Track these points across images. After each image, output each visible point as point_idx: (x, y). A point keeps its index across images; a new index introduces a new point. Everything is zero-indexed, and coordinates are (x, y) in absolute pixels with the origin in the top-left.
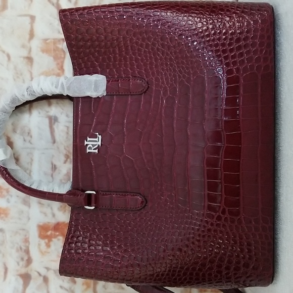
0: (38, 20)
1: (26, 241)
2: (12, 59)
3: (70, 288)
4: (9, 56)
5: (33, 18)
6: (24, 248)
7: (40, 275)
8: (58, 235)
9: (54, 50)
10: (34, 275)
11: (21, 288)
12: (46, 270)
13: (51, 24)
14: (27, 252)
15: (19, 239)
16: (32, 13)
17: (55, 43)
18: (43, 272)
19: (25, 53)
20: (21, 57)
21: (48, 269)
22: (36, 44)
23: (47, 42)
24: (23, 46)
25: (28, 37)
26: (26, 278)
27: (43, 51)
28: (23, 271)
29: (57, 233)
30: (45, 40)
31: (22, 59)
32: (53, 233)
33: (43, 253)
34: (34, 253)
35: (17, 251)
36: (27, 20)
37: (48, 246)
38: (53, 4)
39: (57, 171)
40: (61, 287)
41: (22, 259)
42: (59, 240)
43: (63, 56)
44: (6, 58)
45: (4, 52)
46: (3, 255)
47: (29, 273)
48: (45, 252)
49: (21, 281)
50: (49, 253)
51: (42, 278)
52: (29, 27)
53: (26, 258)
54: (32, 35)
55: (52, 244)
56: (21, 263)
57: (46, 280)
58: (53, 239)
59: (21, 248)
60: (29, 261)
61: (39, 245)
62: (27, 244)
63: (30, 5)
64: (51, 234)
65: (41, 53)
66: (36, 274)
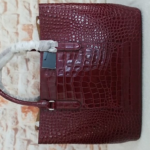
0: (20, 16)
1: (16, 113)
2: (9, 33)
3: (35, 134)
4: (8, 32)
5: (18, 15)
6: (15, 117)
7: (22, 128)
8: (30, 111)
9: (28, 29)
10: (19, 128)
11: (14, 134)
12: (24, 126)
13: (26, 18)
14: (16, 118)
15: (13, 113)
16: (18, 13)
17: (28, 26)
18: (24, 127)
19: (15, 31)
20: (13, 32)
21: (26, 126)
22: (20, 27)
23: (25, 25)
24: (14, 28)
25: (16, 23)
26: (16, 130)
27: (23, 30)
28: (15, 127)
29: (30, 110)
30: (24, 25)
31: (14, 33)
32: (28, 110)
33: (23, 119)
34: (20, 119)
35: (12, 118)
36: (16, 16)
37: (26, 116)
38: (27, 9)
39: (29, 82)
40: (32, 134)
41: (14, 122)
42: (30, 113)
43: (32, 32)
44: (7, 33)
45: (6, 30)
46: (6, 120)
47: (17, 128)
48: (25, 118)
49: (14, 131)
50: (26, 119)
51: (23, 130)
52: (17, 19)
53: (16, 121)
54: (18, 23)
55: (27, 115)
56: (14, 124)
57: (25, 131)
58: (28, 113)
59: (14, 117)
60: (17, 123)
61: (22, 115)
62: (16, 115)
63: (17, 9)
65: (22, 31)
66: (21, 128)
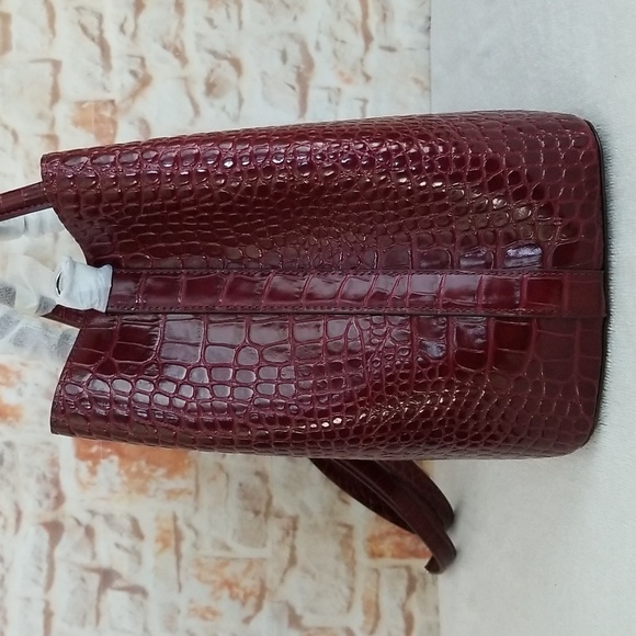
0: (65, 68)
1: (54, 463)
2: (22, 139)
3: (134, 548)
4: (15, 135)
5: (57, 65)
6: (49, 475)
7: (79, 523)
8: (110, 454)
9: (96, 121)
10: (68, 523)
11: (45, 546)
12: (89, 515)
13: (89, 74)
14: (56, 483)
15: (40, 461)
16: (55, 55)
17: (97, 109)
18: (85, 518)
19: (44, 128)
20: (37, 135)
21: (93, 513)
22: (63, 111)
23: (84, 106)
24: (41, 116)
25: (48, 98)
26: (55, 529)
27: (76, 123)
28: (50, 517)
29: (109, 450)
30: (80, 104)
31: (39, 139)
32: (101, 448)
33: (83, 485)
34: (69, 485)
35: (38, 481)
36: (47, 68)
37: (93, 472)
38: (93, 40)
40: (118, 546)
41: (48, 496)
42: (111, 461)
43: (112, 131)
44: (11, 138)
45: (6, 127)
46: (14, 489)
47: (61, 520)
48: (88, 483)
49: (45, 535)
50: (94, 485)
51: (82, 530)
52: (50, 81)
53: (54, 493)
54: (55, 95)
55: (99, 468)
56: (47, 503)
57: (89, 532)
58: (102, 461)
59: (45, 477)
60: (59, 499)
61: (77, 470)
62: (56, 469)
63: (51, 42)
64: (98, 452)
65: (72, 128)
66: (73, 522)
